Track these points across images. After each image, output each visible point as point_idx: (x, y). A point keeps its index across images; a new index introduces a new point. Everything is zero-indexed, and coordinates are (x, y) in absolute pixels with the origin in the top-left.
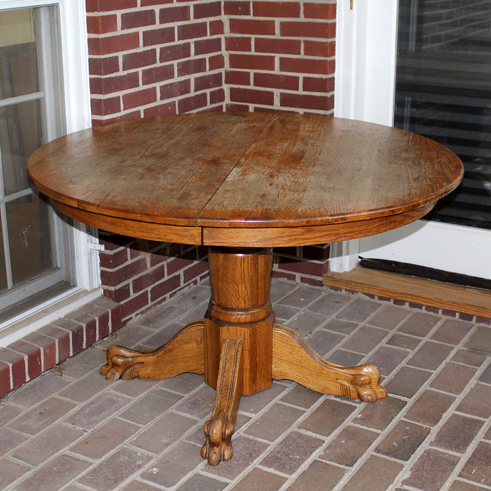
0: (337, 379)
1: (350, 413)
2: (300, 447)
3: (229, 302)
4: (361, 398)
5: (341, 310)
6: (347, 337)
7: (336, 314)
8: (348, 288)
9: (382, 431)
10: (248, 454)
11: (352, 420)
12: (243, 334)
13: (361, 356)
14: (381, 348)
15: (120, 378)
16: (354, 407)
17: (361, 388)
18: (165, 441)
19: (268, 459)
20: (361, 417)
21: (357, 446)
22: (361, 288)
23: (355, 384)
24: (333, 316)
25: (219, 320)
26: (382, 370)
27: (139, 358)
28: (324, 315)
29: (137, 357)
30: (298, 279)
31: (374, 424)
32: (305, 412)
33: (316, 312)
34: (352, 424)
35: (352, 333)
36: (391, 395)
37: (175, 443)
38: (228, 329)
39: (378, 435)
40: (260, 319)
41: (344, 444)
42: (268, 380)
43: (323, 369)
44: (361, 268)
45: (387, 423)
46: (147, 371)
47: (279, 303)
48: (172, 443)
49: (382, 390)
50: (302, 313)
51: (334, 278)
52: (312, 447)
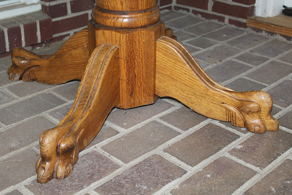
0: (223, 103)
1: (230, 142)
2: (154, 175)
3: (105, 2)
4: (247, 127)
5: (257, 46)
6: (254, 68)
7: (251, 49)
8: (268, 30)
9: (261, 169)
10: (89, 174)
11: (229, 150)
12: (118, 39)
13: (262, 85)
14: (286, 81)
15: (21, 79)
16: (237, 135)
17: (248, 116)
18: (13, 145)
19: (109, 185)
20: (241, 148)
21: (223, 184)
22: (279, 30)
23: (242, 111)
24: (248, 51)
25: (96, 23)
26: (281, 101)
27: (35, 61)
28: (239, 49)
29: (34, 60)
30: (226, 21)
31: (253, 159)
32: (180, 134)
33: (233, 45)
34: (228, 155)
35: (261, 65)
36: (284, 128)
37: (22, 149)
38: (104, 34)
39: (255, 173)
40: (140, 25)
41: (209, 179)
42: (150, 96)
43: (208, 90)
44: (284, 16)
45: (270, 160)
46: (43, 74)
47: (203, 36)
48: (18, 149)
49: (273, 121)
50: (220, 45)
51: (256, 20)
52: (168, 178)
